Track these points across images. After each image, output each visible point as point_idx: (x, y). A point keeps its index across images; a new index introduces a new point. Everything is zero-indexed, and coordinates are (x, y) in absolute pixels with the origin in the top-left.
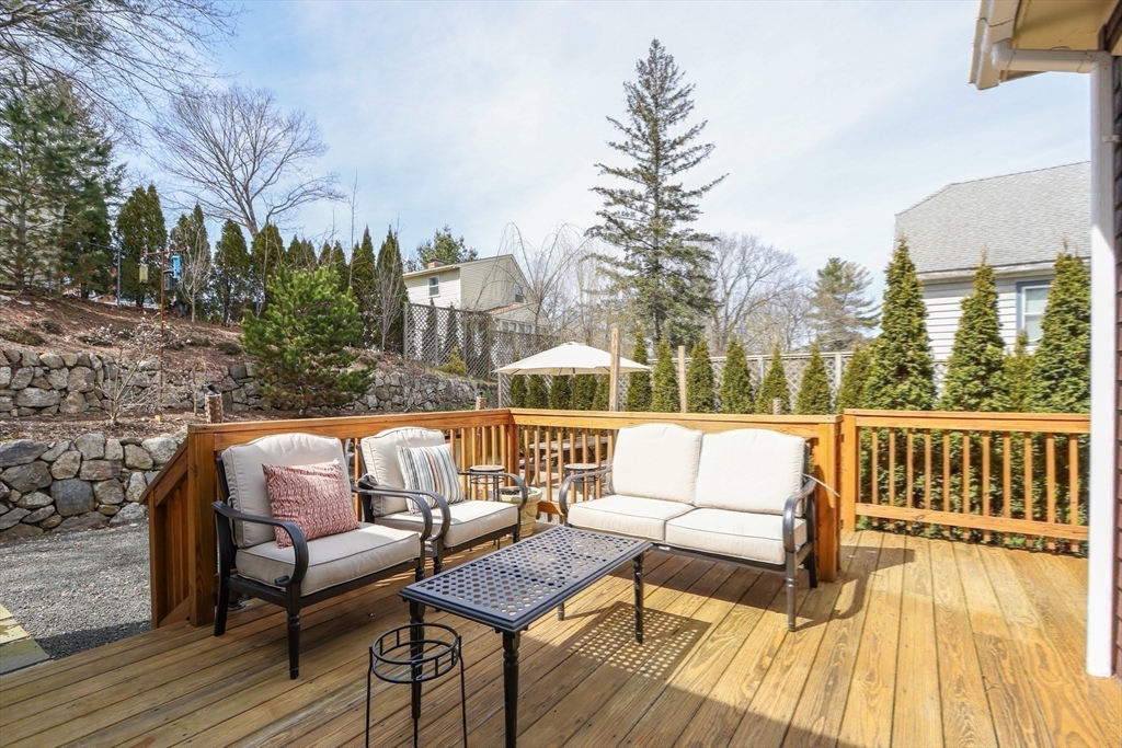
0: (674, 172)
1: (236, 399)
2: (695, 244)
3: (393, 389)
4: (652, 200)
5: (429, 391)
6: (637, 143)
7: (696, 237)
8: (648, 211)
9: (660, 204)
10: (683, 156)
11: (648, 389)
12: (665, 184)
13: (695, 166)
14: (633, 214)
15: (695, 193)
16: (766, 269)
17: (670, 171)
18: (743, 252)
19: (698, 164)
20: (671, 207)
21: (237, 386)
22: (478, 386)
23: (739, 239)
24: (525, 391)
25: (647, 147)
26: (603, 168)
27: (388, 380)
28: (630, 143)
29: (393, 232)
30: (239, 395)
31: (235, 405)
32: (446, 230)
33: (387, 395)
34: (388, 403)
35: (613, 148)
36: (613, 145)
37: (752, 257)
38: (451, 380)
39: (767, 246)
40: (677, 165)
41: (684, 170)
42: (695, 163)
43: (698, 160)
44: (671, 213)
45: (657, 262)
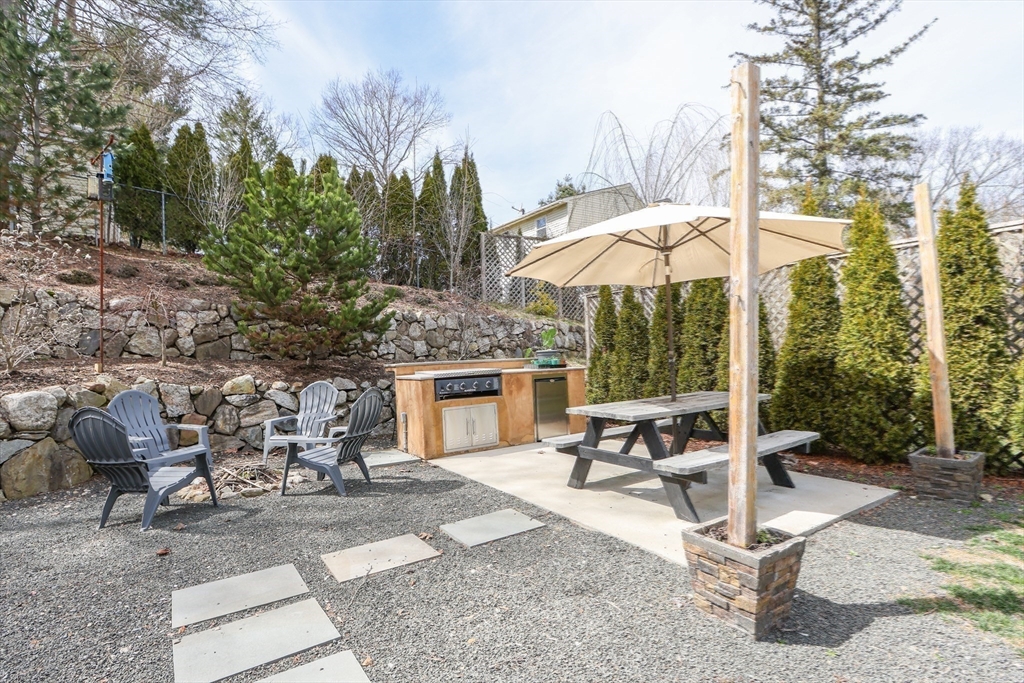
0: (845, 41)
1: (235, 346)
2: (882, 130)
3: (449, 333)
4: (815, 85)
5: (500, 335)
6: (788, 16)
7: (885, 121)
8: (808, 99)
9: (825, 88)
10: (858, 14)
11: (834, 301)
12: (832, 60)
13: (878, 27)
14: (786, 109)
15: (880, 61)
16: (991, 168)
17: (839, 42)
18: (952, 151)
19: (882, 24)
20: (841, 91)
21: (236, 329)
22: (571, 330)
23: (944, 136)
24: (615, 325)
25: (802, 18)
26: (739, 57)
27: (442, 322)
28: (777, 19)
29: (469, 154)
30: (240, 341)
31: (235, 353)
32: (567, 180)
33: (441, 341)
34: (443, 350)
35: (754, 31)
36: (754, 26)
37: (968, 155)
38: (533, 323)
39: (994, 136)
40: (849, 31)
41: (862, 36)
42: (877, 22)
43: (883, 17)
44: (843, 99)
45: (824, 163)
